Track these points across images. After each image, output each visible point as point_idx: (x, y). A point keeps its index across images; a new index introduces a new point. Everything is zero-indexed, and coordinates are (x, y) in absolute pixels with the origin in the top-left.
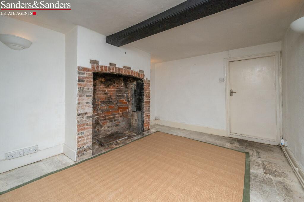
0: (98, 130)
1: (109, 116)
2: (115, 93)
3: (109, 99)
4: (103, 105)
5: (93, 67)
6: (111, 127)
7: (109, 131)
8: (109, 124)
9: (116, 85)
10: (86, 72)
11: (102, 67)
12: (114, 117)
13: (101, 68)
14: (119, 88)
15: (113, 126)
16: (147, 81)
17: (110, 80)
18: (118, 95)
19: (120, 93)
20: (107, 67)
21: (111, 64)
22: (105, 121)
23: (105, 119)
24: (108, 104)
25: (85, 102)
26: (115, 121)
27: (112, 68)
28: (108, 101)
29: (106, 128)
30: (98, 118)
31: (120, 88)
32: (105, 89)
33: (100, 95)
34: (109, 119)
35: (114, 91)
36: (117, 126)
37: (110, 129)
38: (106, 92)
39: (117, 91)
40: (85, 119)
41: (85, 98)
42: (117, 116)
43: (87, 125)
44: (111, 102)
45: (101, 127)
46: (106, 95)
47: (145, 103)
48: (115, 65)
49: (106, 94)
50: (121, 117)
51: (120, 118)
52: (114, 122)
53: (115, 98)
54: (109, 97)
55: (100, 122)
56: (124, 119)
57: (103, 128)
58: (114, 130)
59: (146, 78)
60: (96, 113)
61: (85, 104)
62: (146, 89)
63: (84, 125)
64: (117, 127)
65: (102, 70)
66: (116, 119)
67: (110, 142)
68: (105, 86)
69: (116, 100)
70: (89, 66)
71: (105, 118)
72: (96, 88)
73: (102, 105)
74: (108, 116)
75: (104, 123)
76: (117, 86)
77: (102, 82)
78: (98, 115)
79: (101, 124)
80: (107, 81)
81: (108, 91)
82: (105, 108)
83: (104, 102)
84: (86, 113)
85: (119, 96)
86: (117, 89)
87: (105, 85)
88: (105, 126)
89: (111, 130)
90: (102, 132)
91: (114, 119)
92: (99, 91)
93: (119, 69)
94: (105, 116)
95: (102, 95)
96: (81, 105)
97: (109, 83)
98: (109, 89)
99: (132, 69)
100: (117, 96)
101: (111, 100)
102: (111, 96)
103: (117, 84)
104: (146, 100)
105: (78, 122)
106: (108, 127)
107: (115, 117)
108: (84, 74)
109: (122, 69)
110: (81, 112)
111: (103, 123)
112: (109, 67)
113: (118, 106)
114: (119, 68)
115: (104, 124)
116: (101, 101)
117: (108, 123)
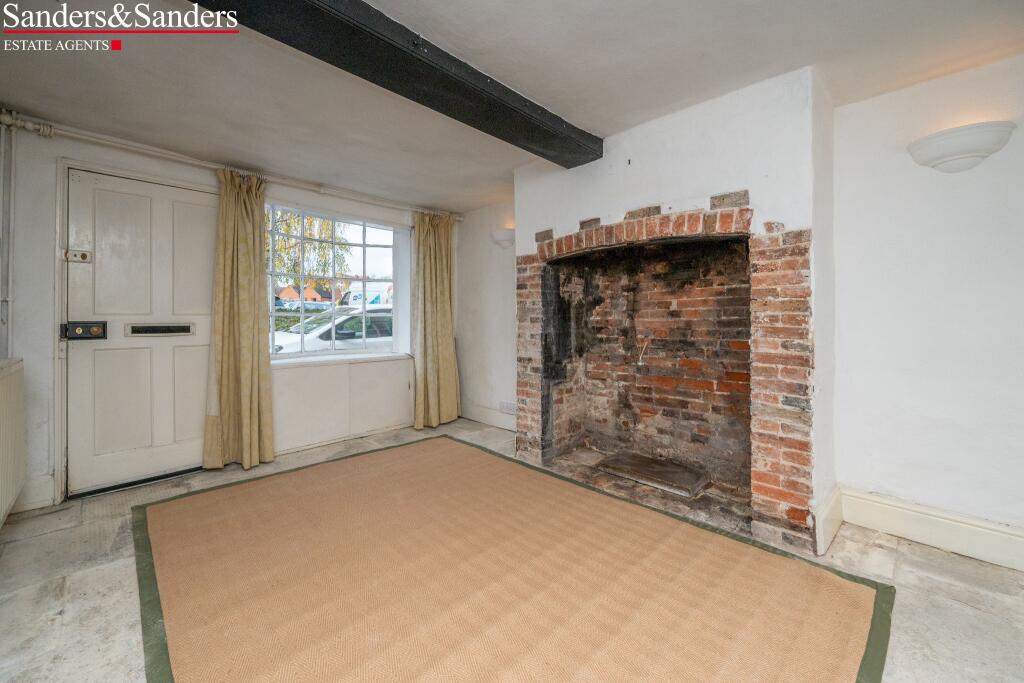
0: (625, 423)
1: (665, 392)
2: (709, 311)
3: (684, 335)
4: (662, 354)
5: (541, 250)
6: (672, 434)
7: (662, 446)
8: (659, 420)
9: (718, 279)
10: (529, 266)
11: (559, 242)
12: (684, 404)
13: (557, 245)
14: (730, 291)
15: (681, 436)
16: (775, 241)
17: (687, 266)
18: (724, 318)
19: (735, 314)
20: (571, 236)
21: (583, 224)
22: (649, 406)
23: (648, 400)
24: (678, 350)
25: (528, 333)
26: (688, 417)
27: (587, 235)
28: (680, 342)
29: (653, 431)
30: (625, 387)
31: (734, 289)
32: (668, 298)
33: (650, 320)
34: (661, 402)
35: (705, 302)
36: (698, 440)
37: (666, 439)
38: (674, 307)
39: (719, 302)
40: (529, 372)
41: (528, 324)
42: (697, 400)
43: (532, 386)
44: (692, 344)
45: (636, 420)
46: (670, 319)
47: (760, 365)
48: (597, 220)
49: (673, 314)
50: (716, 409)
51: (710, 415)
52: (685, 423)
53: (709, 333)
54: (682, 325)
55: (634, 404)
56: (732, 424)
57: (640, 426)
58: (684, 450)
59: (769, 227)
60: (620, 373)
61: (529, 339)
62: (763, 286)
63: (526, 384)
64: (698, 445)
65: (560, 249)
66: (690, 410)
67: (614, 468)
68: (670, 290)
69: (712, 339)
70: (532, 248)
71: (647, 396)
72: (638, 298)
73: (659, 351)
74: (659, 391)
75: (648, 412)
76: (722, 284)
77: (657, 277)
78: (625, 380)
79: (638, 411)
80: (675, 268)
81: (681, 304)
82: (669, 364)
83: (664, 345)
84: (530, 360)
85: (730, 324)
86: (721, 293)
87: (669, 285)
88: (649, 421)
89: (670, 446)
90: (638, 436)
91: (684, 410)
92: (648, 305)
93: (610, 230)
94: (650, 390)
95: (657, 320)
96: (522, 340)
97: (685, 275)
98: (685, 299)
99: (664, 211)
100: (721, 323)
101: (690, 339)
102: (689, 324)
103: (720, 273)
104: (764, 349)
105: (519, 376)
106: (661, 431)
107: (687, 403)
108: (525, 270)
109: (619, 226)
110: (523, 354)
111: (642, 411)
112: (578, 234)
113: (725, 367)
114: (607, 228)
115: (646, 414)
116: (653, 341)
117: (658, 417)
